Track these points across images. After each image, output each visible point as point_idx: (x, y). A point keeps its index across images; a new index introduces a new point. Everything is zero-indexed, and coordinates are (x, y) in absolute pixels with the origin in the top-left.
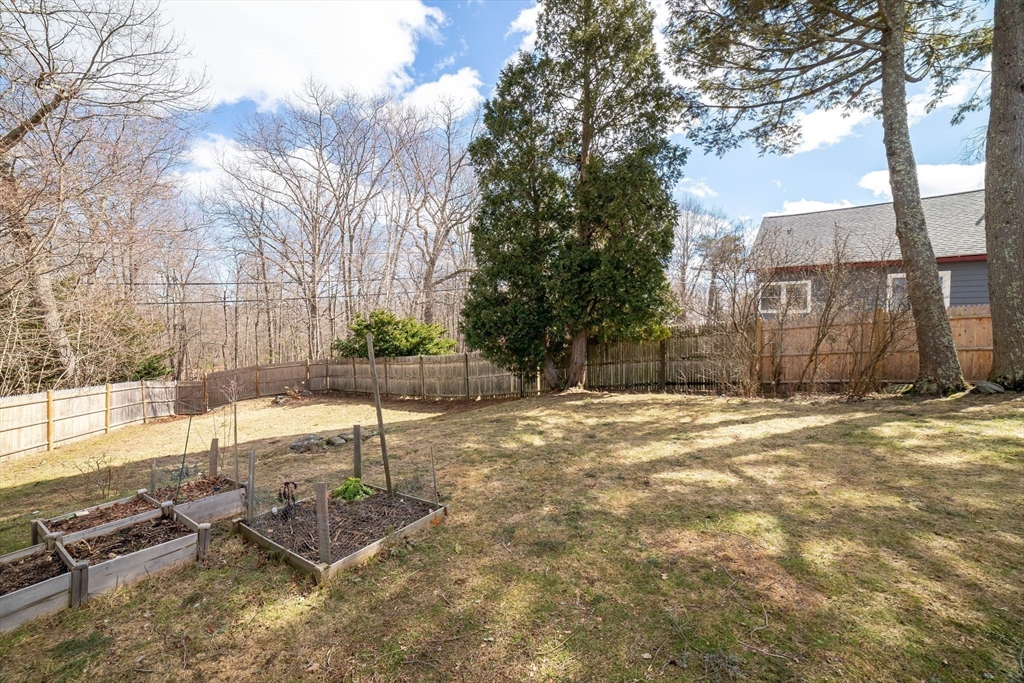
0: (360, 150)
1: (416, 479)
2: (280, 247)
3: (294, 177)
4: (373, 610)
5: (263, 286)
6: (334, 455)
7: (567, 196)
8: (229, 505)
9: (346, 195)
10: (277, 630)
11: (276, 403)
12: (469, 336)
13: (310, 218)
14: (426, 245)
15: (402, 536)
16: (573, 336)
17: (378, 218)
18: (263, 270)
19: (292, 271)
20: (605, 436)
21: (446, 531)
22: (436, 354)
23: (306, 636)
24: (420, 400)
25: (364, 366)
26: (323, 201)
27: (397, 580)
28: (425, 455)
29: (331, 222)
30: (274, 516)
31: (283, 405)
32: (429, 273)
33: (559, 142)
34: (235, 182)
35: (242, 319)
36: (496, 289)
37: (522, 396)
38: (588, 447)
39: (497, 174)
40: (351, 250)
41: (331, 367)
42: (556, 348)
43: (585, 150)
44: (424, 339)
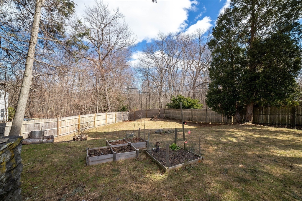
0: (173, 49)
1: (192, 147)
2: (152, 78)
3: (156, 59)
4: (181, 184)
5: (148, 89)
6: (168, 136)
7: (245, 54)
8: (143, 145)
9: (170, 62)
10: (155, 182)
11: (151, 120)
12: (208, 103)
13: (160, 70)
14: (193, 75)
15: (189, 164)
16: (247, 104)
17: (178, 68)
18: (148, 85)
19: (155, 84)
20: (264, 142)
21: (203, 165)
22: (197, 108)
23: (162, 186)
24: (192, 122)
25: (175, 111)
26: (163, 65)
27: (188, 177)
28: (195, 140)
29: (166, 70)
30: (153, 151)
31: (153, 120)
32: (194, 84)
33: (241, 36)
34: (142, 62)
35: (143, 97)
36: (217, 88)
37: (226, 124)
38: (257, 145)
39: (217, 51)
40: (171, 78)
41: (165, 111)
42: (240, 108)
43: (252, 37)
44: (193, 104)
